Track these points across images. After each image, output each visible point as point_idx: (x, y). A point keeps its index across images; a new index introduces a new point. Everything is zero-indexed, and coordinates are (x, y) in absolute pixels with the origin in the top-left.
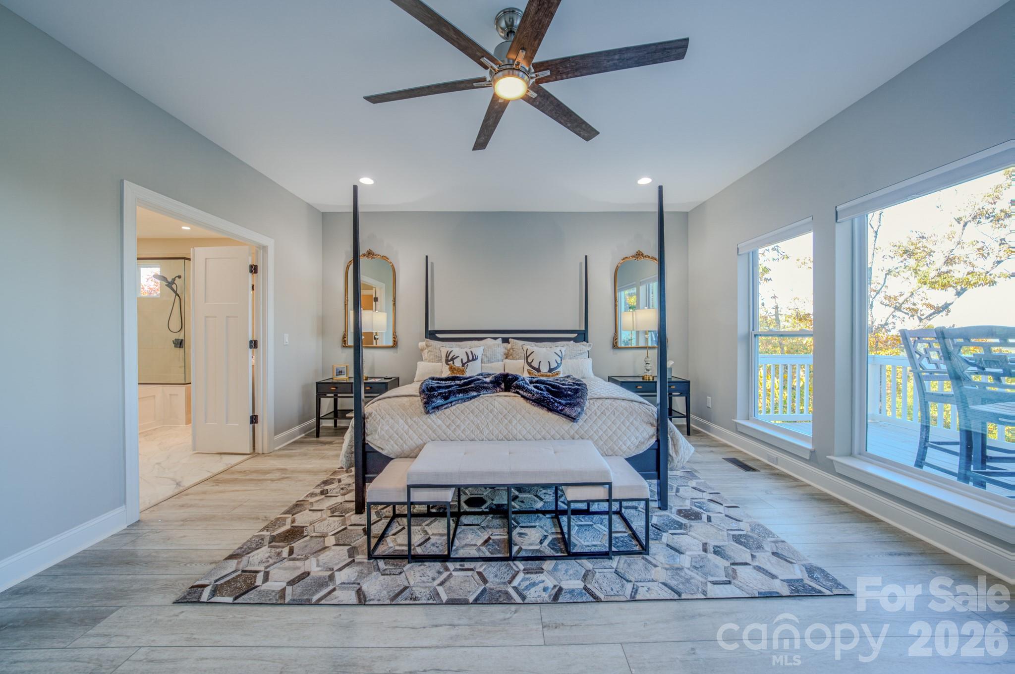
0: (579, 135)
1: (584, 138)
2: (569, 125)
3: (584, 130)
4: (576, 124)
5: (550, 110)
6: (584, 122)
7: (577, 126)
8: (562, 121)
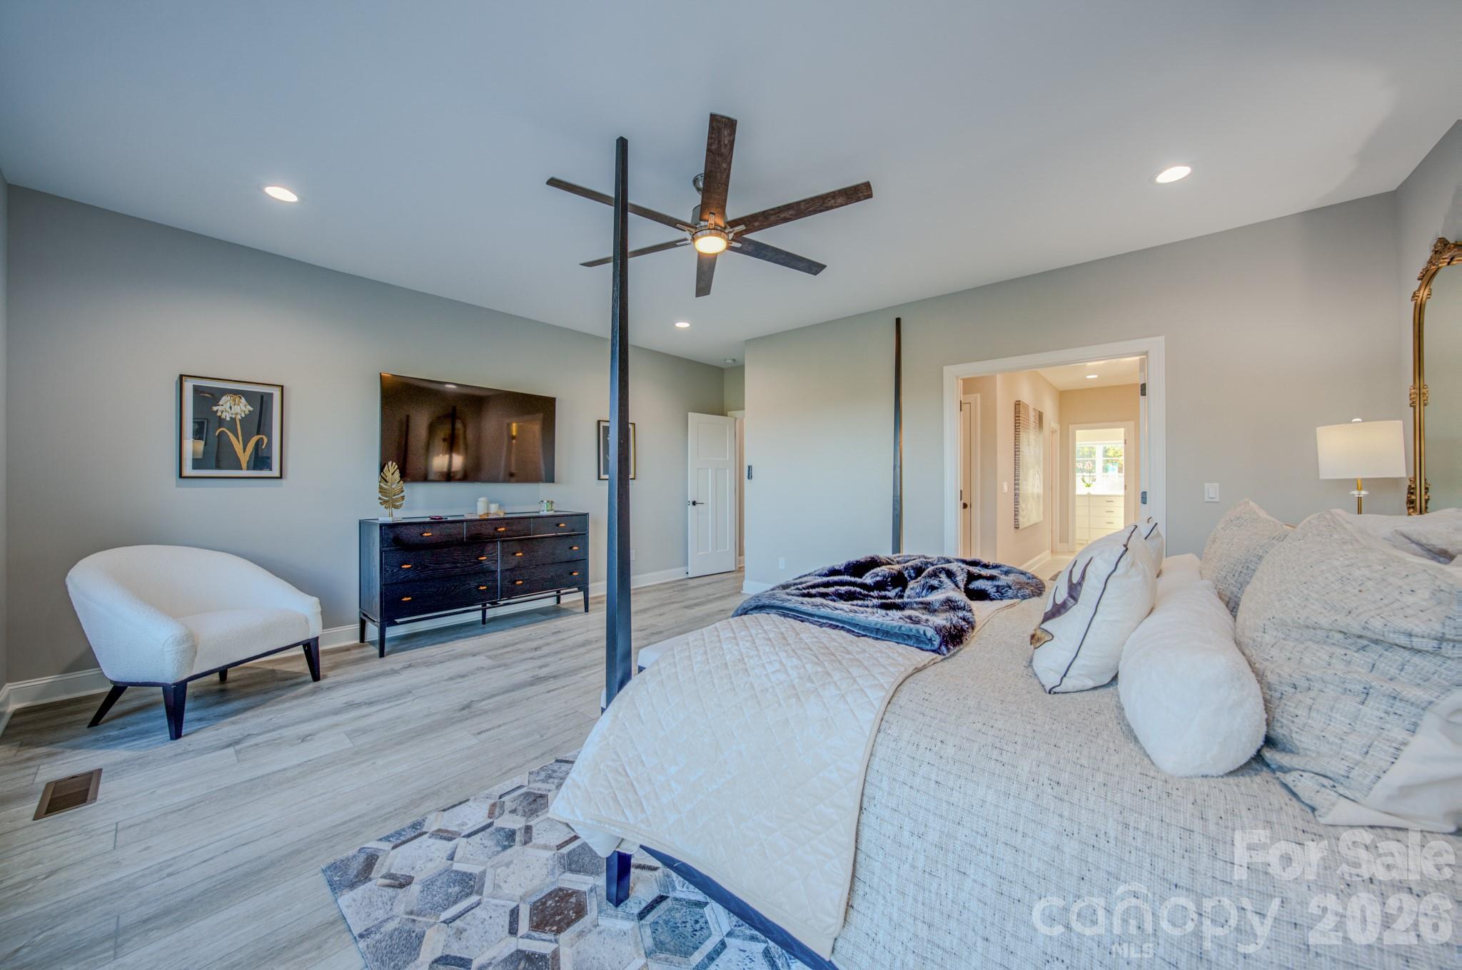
0: (732, 143)
1: (733, 132)
2: (724, 165)
3: (719, 142)
4: (718, 159)
5: (719, 195)
6: (709, 150)
7: (721, 155)
8: (724, 176)
